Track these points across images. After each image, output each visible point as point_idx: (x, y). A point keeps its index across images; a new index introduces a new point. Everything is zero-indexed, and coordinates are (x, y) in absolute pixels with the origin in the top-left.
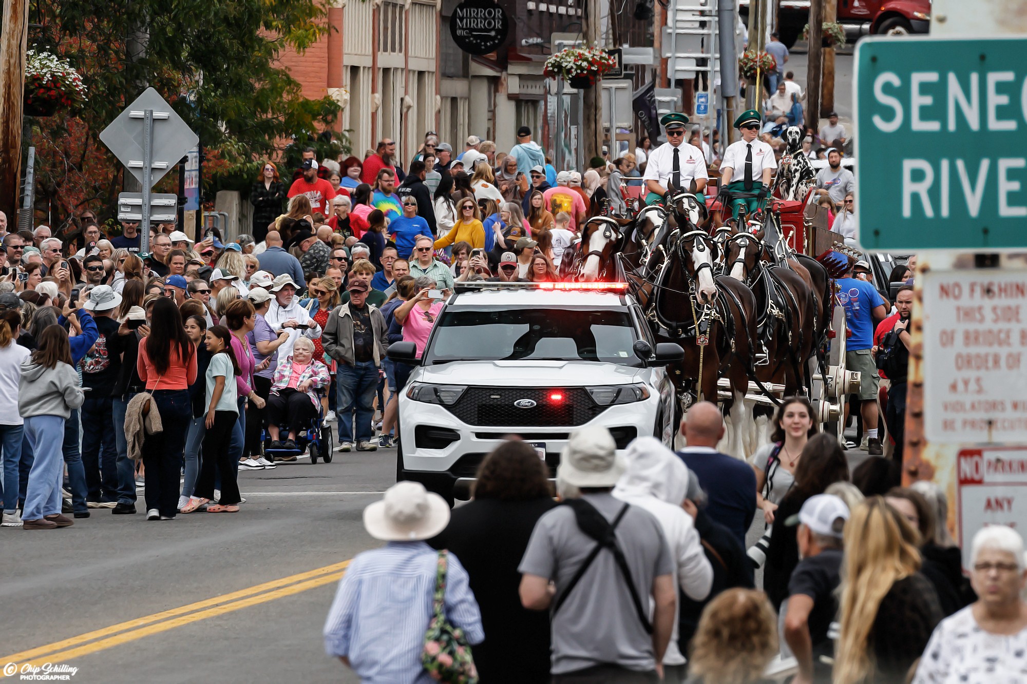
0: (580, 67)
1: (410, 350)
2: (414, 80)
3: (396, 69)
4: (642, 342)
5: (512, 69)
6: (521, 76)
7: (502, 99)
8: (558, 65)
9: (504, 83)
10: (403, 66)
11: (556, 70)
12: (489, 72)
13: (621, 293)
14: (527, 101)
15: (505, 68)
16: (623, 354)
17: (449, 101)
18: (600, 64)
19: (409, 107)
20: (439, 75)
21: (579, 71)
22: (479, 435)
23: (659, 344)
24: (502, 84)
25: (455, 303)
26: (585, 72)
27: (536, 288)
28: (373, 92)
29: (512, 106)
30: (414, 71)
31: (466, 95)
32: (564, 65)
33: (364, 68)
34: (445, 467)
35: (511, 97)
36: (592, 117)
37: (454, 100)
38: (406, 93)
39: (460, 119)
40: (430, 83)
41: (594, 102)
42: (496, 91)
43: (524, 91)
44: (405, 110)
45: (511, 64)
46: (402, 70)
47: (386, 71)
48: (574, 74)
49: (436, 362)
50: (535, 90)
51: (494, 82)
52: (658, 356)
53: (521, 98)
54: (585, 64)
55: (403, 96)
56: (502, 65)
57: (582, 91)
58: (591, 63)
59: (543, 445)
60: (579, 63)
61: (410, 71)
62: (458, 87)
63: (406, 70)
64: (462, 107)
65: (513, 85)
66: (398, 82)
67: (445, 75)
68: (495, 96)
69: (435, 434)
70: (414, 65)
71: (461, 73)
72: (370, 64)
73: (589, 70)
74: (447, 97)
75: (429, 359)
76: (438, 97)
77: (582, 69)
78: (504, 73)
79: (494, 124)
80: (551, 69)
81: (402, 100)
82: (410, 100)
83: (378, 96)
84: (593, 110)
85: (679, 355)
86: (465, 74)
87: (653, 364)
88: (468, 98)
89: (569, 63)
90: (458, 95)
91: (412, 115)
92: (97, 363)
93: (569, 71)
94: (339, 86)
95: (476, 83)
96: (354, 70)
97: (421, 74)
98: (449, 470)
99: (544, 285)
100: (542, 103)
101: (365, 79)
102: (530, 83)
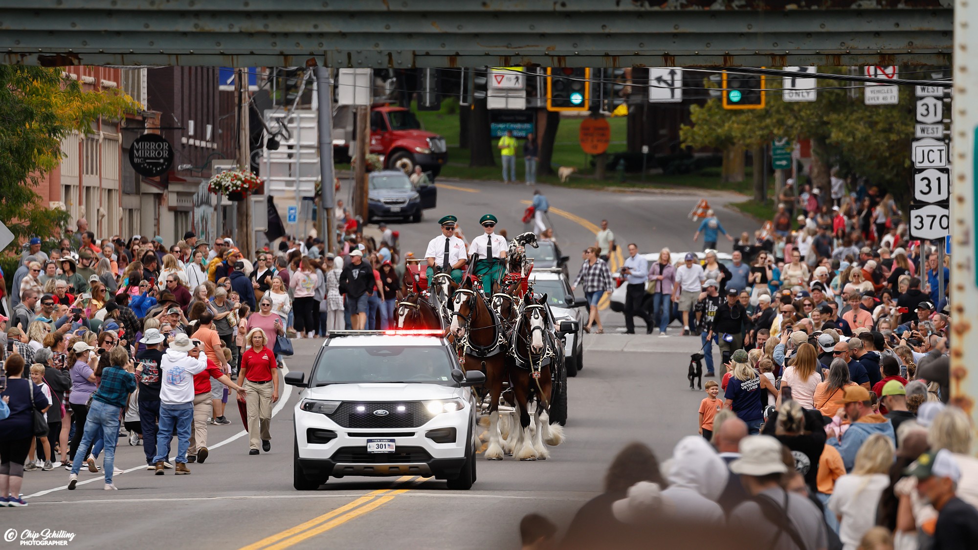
0: (235, 185)
1: (300, 377)
2: (105, 195)
3: (94, 188)
4: (456, 371)
5: (172, 188)
6: (178, 193)
7: (164, 210)
8: (219, 184)
9: (166, 198)
10: (98, 185)
11: (217, 188)
12: (155, 190)
13: (440, 336)
14: (181, 212)
15: (167, 187)
16: (445, 379)
17: (128, 211)
18: (250, 182)
19: (103, 216)
20: (121, 192)
21: (235, 188)
22: (350, 434)
23: (468, 372)
24: (164, 199)
25: (330, 345)
26: (239, 189)
27: (384, 334)
28: (80, 204)
29: (171, 216)
30: (105, 189)
31: (138, 207)
32: (223, 183)
33: (74, 186)
34: (327, 456)
35: (171, 209)
36: (244, 222)
37: (131, 211)
38: (101, 205)
39: (135, 226)
40: (115, 197)
41: (245, 210)
42: (160, 204)
43: (180, 204)
44: (100, 218)
45: (171, 184)
46: (98, 188)
47: (88, 188)
48: (231, 190)
49: (318, 386)
50: (186, 204)
51: (159, 197)
52: (468, 380)
53: (179, 209)
54: (239, 183)
55: (98, 207)
56: (164, 185)
57: (236, 203)
58: (244, 182)
59: (393, 441)
60: (235, 182)
61: (102, 189)
62: (133, 201)
63: (100, 188)
64: (136, 216)
65: (172, 200)
66: (95, 196)
67: (125, 193)
68: (159, 208)
69: (320, 434)
70: (106, 185)
71: (134, 191)
72: (77, 183)
73: (242, 187)
74: (126, 209)
75: (314, 383)
76: (121, 208)
77: (237, 187)
78: (166, 191)
79: (159, 229)
80: (213, 186)
81: (98, 210)
82: (104, 211)
83: (83, 207)
84: (245, 218)
85: (482, 378)
86: (138, 192)
87: (464, 385)
88: (140, 210)
89: (227, 182)
90: (133, 207)
91: (105, 221)
92: (151, 378)
93: (227, 188)
94: (59, 200)
95: (145, 198)
96: (67, 187)
97: (110, 191)
98: (330, 458)
99: (388, 332)
100: (191, 213)
101: (74, 194)
102: (184, 198)
